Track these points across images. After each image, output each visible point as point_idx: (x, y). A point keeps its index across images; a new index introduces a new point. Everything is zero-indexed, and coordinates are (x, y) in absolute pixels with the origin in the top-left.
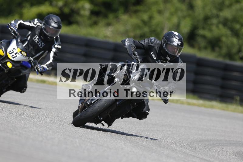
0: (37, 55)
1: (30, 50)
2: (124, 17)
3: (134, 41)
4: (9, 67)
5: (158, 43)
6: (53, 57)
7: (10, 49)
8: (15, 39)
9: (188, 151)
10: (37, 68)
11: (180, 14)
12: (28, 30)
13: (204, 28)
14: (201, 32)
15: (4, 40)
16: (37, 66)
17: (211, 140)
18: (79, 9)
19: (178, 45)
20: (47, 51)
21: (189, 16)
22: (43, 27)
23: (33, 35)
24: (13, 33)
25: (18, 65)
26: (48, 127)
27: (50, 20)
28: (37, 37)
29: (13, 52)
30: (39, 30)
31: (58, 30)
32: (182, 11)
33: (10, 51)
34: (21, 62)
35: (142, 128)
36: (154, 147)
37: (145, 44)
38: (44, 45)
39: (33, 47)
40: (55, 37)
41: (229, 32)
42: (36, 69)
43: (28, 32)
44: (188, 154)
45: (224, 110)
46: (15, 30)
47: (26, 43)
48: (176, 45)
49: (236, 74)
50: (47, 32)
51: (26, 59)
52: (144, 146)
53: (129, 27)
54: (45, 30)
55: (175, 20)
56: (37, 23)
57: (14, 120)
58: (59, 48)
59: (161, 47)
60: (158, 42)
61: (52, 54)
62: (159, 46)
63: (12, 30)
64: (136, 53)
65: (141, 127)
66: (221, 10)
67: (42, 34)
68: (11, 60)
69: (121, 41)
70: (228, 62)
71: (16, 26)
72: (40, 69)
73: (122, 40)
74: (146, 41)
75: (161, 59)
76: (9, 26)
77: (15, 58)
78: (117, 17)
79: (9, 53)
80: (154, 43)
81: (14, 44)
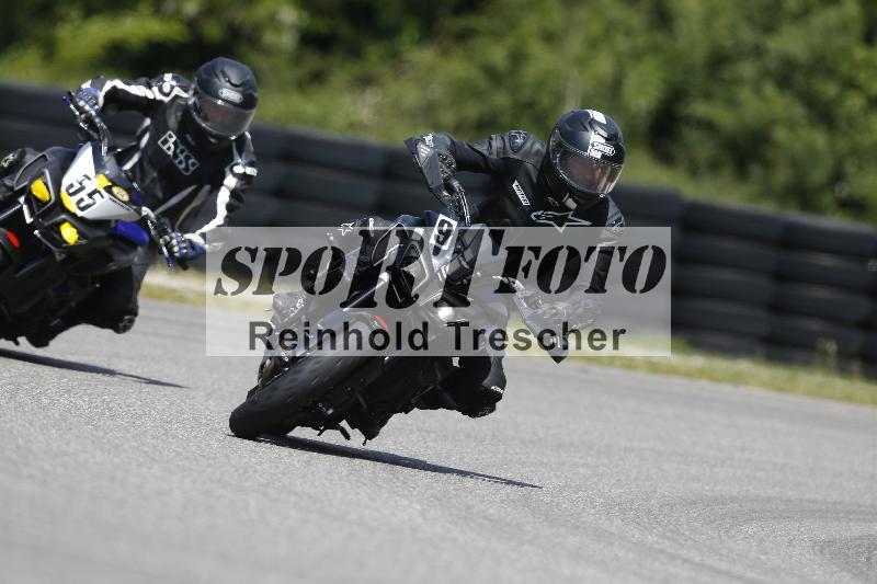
0: (174, 200)
1: (148, 181)
2: (422, 56)
3: (452, 140)
4: (65, 242)
5: (538, 151)
6: (229, 207)
7: (71, 177)
8: (89, 143)
9: (650, 539)
10: (168, 245)
11: (622, 43)
12: (141, 114)
13: (707, 96)
14: (699, 109)
15: (54, 148)
16: (167, 237)
17: (733, 499)
18: (258, 28)
19: (604, 156)
20: (207, 188)
21: (655, 49)
22: (191, 102)
23: (158, 130)
24: (85, 122)
25: (101, 233)
26: (146, 452)
27: (217, 76)
28: (170, 136)
29: (82, 189)
30: (179, 114)
31: (244, 111)
32: (628, 33)
33: (72, 186)
34: (113, 225)
35: (484, 456)
36: (528, 523)
37: (491, 154)
38: (198, 164)
39: (160, 172)
40: (233, 138)
41: (798, 111)
42: (165, 250)
43: (142, 121)
44: (650, 549)
45: (779, 389)
46: (93, 113)
47: (135, 159)
48: (598, 155)
49: (826, 261)
50: (205, 119)
51: (126, 212)
52: (491, 521)
53: (437, 91)
54: (199, 112)
55: (604, 66)
56: (172, 87)
57: (24, 426)
58: (250, 177)
59: (546, 166)
60: (538, 146)
61: (223, 197)
62: (541, 160)
63: (81, 114)
64: (456, 184)
65: (483, 452)
66: (769, 29)
67: (187, 127)
68: (74, 215)
69: (406, 142)
70: (795, 215)
71: (96, 98)
72: (180, 249)
73: (409, 137)
74: (497, 143)
75: (548, 207)
76: (72, 99)
77: (89, 210)
78: (395, 57)
79: (67, 190)
80: (522, 151)
81: (85, 160)
